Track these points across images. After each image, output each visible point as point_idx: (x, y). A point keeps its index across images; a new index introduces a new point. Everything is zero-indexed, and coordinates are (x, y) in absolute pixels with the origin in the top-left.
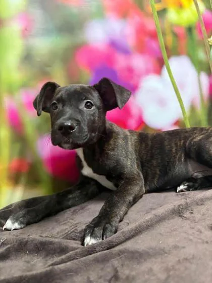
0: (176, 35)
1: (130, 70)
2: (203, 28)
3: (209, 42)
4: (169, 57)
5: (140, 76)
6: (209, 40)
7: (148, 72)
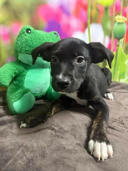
0: (98, 10)
1: (68, 26)
2: (114, 9)
3: (115, 19)
4: (91, 23)
5: (73, 31)
6: (115, 17)
7: (78, 30)
